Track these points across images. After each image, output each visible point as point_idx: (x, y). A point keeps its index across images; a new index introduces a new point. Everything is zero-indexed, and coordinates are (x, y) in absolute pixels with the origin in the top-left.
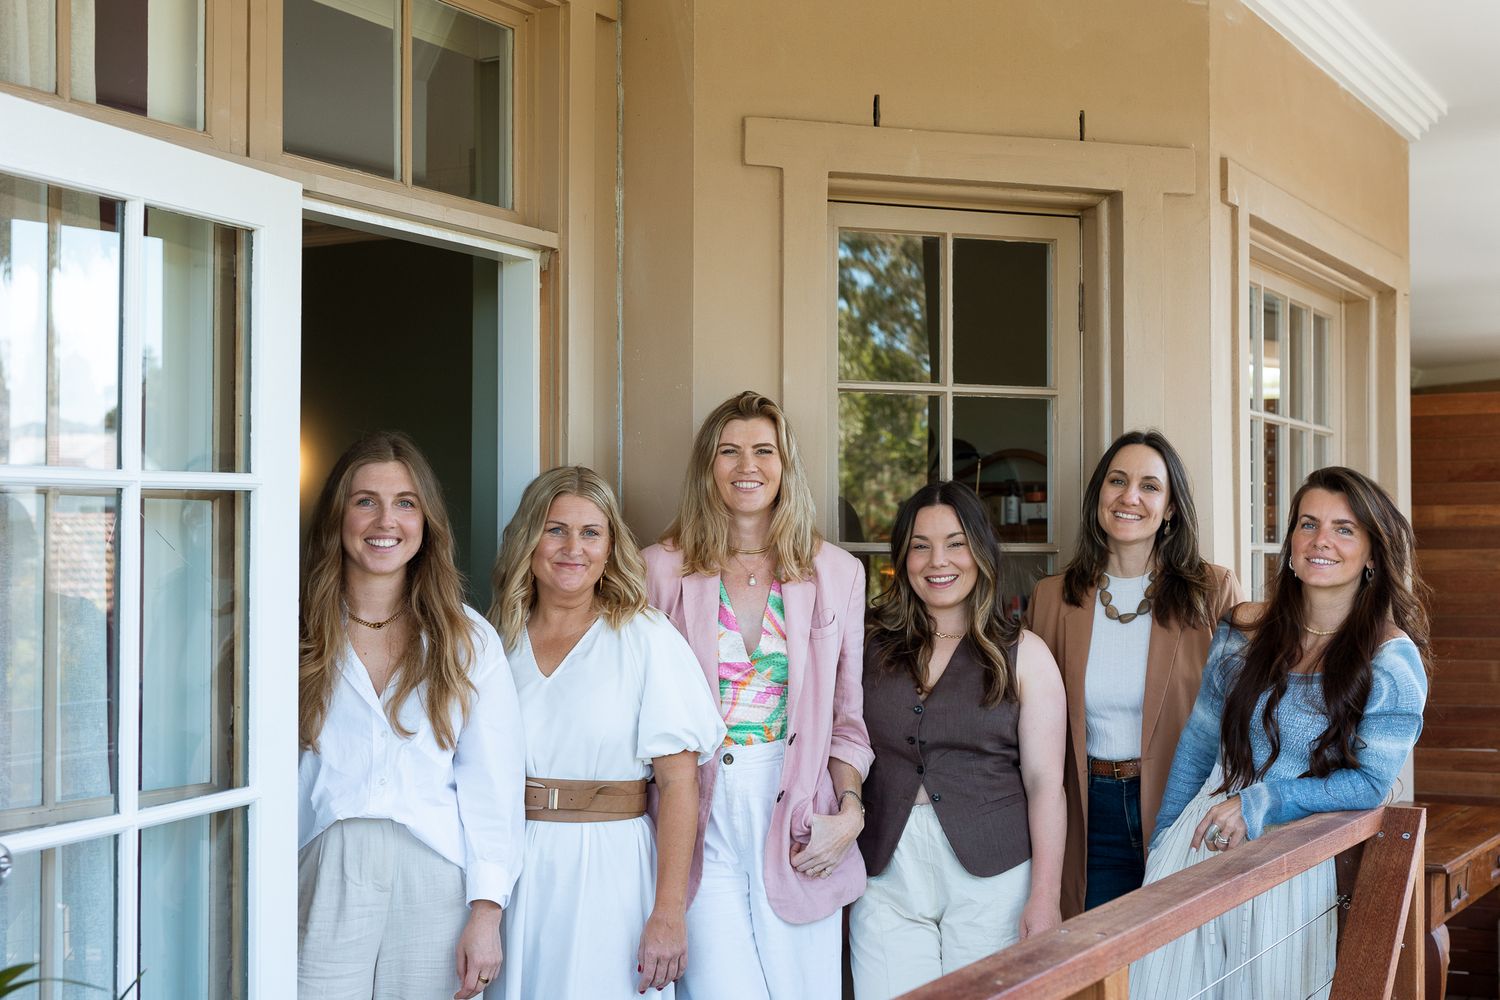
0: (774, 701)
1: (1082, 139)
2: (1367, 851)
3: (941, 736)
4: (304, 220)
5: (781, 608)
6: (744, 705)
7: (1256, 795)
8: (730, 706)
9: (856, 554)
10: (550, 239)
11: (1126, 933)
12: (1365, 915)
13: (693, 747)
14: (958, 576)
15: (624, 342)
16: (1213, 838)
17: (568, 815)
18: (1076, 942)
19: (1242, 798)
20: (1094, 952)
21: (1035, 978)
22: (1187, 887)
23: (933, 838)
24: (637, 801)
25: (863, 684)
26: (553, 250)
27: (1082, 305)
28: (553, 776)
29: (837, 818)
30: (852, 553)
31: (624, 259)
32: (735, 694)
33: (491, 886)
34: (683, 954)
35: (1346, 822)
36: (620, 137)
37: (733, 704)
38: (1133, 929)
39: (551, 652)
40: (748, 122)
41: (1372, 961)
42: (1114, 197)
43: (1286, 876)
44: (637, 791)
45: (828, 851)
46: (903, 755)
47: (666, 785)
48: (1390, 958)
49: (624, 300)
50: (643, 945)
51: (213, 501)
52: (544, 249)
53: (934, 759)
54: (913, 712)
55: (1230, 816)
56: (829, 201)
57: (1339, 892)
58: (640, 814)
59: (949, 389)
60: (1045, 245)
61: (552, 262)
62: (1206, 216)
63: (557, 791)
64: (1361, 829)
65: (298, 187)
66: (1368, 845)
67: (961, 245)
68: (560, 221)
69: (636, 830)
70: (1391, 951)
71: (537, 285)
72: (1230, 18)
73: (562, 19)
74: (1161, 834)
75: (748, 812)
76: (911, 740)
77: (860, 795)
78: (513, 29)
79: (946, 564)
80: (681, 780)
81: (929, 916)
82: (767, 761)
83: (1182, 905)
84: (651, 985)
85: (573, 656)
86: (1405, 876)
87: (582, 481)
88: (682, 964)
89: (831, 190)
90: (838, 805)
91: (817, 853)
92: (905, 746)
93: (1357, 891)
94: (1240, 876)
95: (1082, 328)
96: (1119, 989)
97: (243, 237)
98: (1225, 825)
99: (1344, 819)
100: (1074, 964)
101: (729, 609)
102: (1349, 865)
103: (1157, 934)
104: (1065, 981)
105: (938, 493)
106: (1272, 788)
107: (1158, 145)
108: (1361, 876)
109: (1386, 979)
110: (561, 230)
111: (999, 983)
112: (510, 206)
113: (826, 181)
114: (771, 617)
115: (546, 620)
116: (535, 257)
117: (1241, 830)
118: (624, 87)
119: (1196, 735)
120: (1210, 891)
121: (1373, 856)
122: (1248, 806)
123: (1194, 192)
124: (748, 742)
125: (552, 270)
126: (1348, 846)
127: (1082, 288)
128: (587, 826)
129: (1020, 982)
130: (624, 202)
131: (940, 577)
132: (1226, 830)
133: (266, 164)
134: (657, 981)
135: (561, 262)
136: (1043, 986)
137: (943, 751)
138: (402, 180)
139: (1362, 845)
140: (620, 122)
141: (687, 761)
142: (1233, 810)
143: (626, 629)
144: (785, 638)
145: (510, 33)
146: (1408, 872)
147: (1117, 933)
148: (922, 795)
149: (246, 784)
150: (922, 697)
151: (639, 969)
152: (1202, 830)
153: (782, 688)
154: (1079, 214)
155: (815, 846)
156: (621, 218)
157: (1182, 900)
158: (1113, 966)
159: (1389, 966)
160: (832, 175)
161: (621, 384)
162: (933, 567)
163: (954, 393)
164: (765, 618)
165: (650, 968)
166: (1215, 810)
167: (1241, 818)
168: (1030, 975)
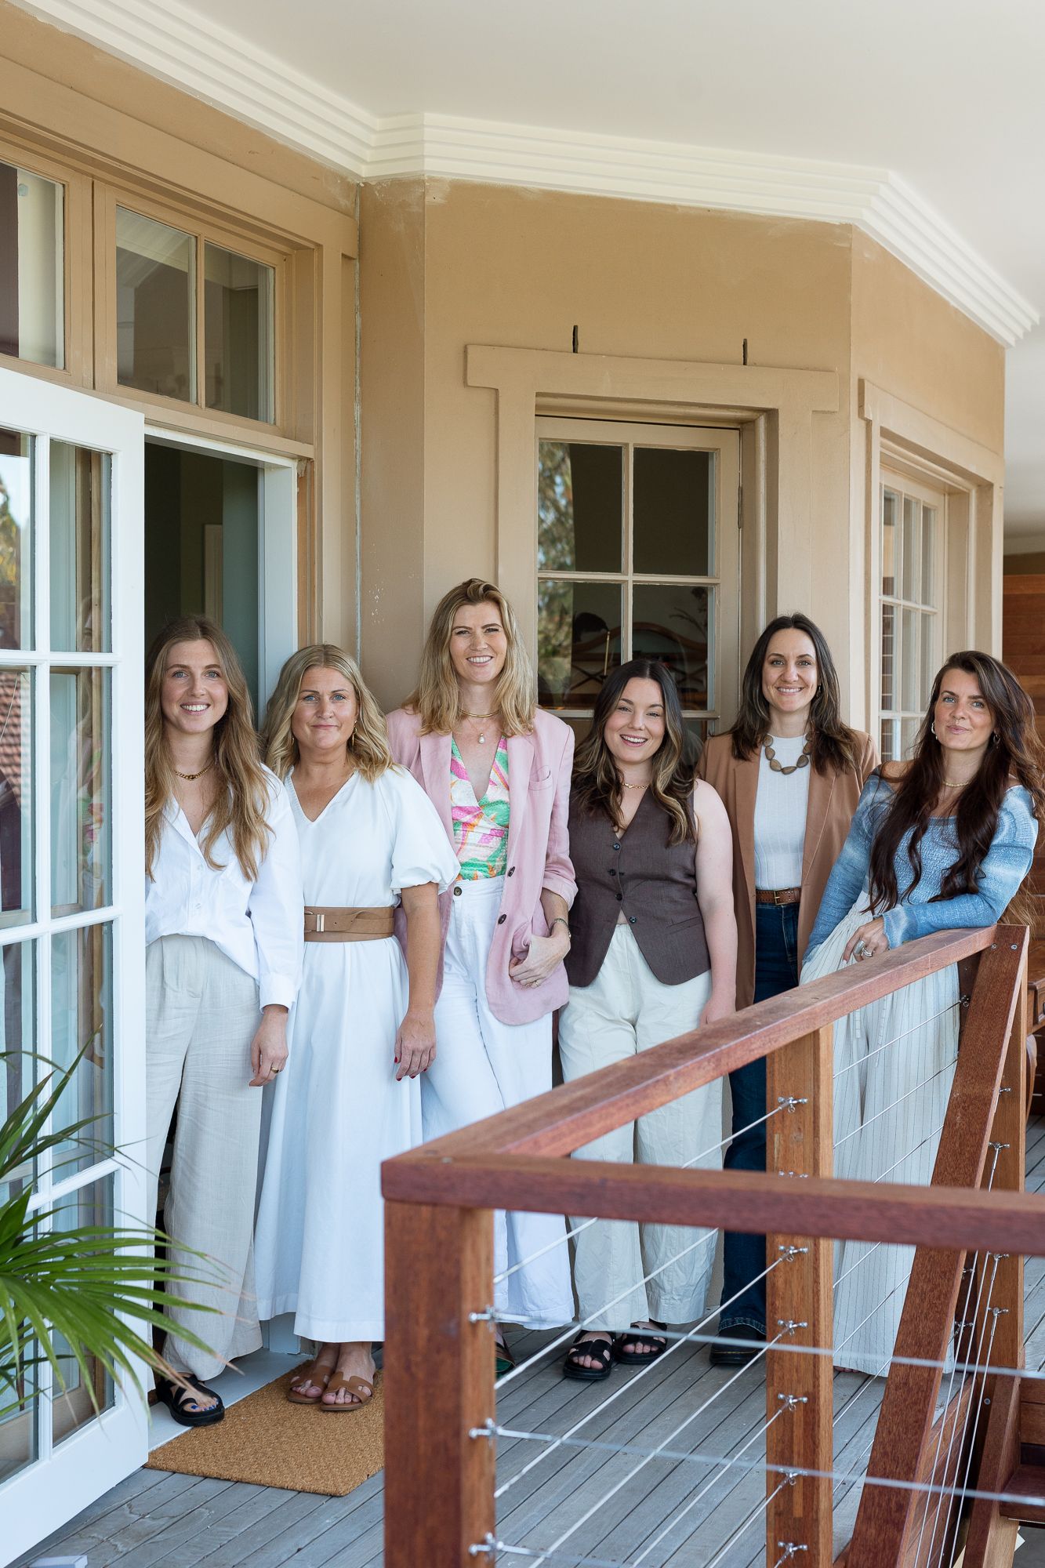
0: (496, 842)
1: (745, 363)
2: (983, 958)
3: (638, 868)
4: (146, 443)
5: (507, 764)
6: (471, 844)
7: (896, 916)
8: (460, 845)
9: (566, 720)
10: (307, 451)
11: (832, 998)
12: (983, 1007)
13: (437, 880)
14: (647, 740)
15: (363, 537)
16: (860, 952)
17: (333, 936)
18: (799, 1003)
19: (885, 919)
20: (813, 1009)
21: (781, 1021)
22: (864, 973)
23: (631, 952)
24: (387, 925)
25: (568, 827)
26: (310, 459)
27: (741, 505)
28: (319, 904)
29: (550, 939)
30: (562, 718)
31: (361, 465)
32: (464, 836)
33: (280, 992)
34: (433, 1047)
35: (969, 935)
36: (358, 359)
37: (463, 844)
38: (837, 996)
39: (313, 800)
40: (470, 349)
41: (988, 1043)
42: (771, 414)
43: (930, 971)
44: (387, 916)
45: (541, 966)
46: (604, 885)
47: (414, 910)
48: (1002, 1041)
49: (362, 501)
50: (400, 1041)
51: (77, 676)
52: (301, 459)
53: (630, 890)
54: (612, 849)
55: (875, 935)
56: (536, 415)
57: (961, 995)
58: (390, 935)
59: (628, 578)
60: (707, 453)
61: (308, 471)
62: (848, 430)
63: (323, 916)
64: (980, 941)
65: (141, 417)
66: (984, 955)
67: (641, 454)
68: (315, 434)
69: (388, 948)
70: (1004, 1035)
71: (295, 490)
72: (866, 255)
73: (316, 259)
74: (815, 949)
75: (474, 934)
76: (613, 872)
77: (567, 922)
78: (274, 268)
79: (643, 728)
80: (427, 904)
81: (627, 1018)
82: (491, 893)
83: (864, 983)
84: (406, 1074)
85: (335, 804)
86: (1013, 978)
87: (328, 656)
88: (432, 1056)
89: (538, 407)
90: (550, 932)
91: (532, 967)
92: (607, 878)
93: (976, 990)
94: (900, 967)
95: (740, 525)
96: (828, 1038)
97: (104, 458)
98: (870, 940)
99: (967, 932)
100: (802, 1015)
101: (460, 761)
102: (970, 969)
103: (850, 1002)
104: (798, 1026)
105: (648, 669)
106: (909, 912)
107: (807, 369)
108: (978, 979)
109: (999, 1057)
110: (315, 442)
111: (758, 1023)
112: (272, 422)
113: (533, 401)
114: (498, 769)
115: (308, 774)
116: (293, 465)
117: (883, 944)
118: (361, 316)
119: (845, 869)
120: (882, 975)
121: (988, 963)
122: (889, 926)
123: (837, 410)
124: (475, 878)
125: (308, 477)
126: (971, 953)
127: (741, 491)
128: (348, 945)
129: (772, 1023)
130: (362, 416)
131: (634, 737)
132: (870, 945)
133: (107, 395)
134: (412, 1070)
135: (316, 470)
136: (785, 1028)
137: (639, 881)
138: (197, 403)
139: (979, 955)
140: (358, 347)
141: (431, 890)
142: (877, 929)
143: (379, 783)
144: (508, 789)
145: (271, 271)
146: (1016, 975)
147: (826, 998)
148: (622, 917)
149: (111, 903)
150: (619, 835)
151: (396, 1060)
152: (851, 945)
153: (504, 832)
154: (739, 427)
155: (531, 961)
156: (359, 430)
157: (864, 980)
158: (824, 1020)
159: (1002, 1047)
160: (538, 395)
161: (359, 574)
162: (633, 728)
163: (634, 581)
164: (492, 771)
165: (406, 1058)
166: (862, 930)
167: (884, 935)
168: (777, 1020)
